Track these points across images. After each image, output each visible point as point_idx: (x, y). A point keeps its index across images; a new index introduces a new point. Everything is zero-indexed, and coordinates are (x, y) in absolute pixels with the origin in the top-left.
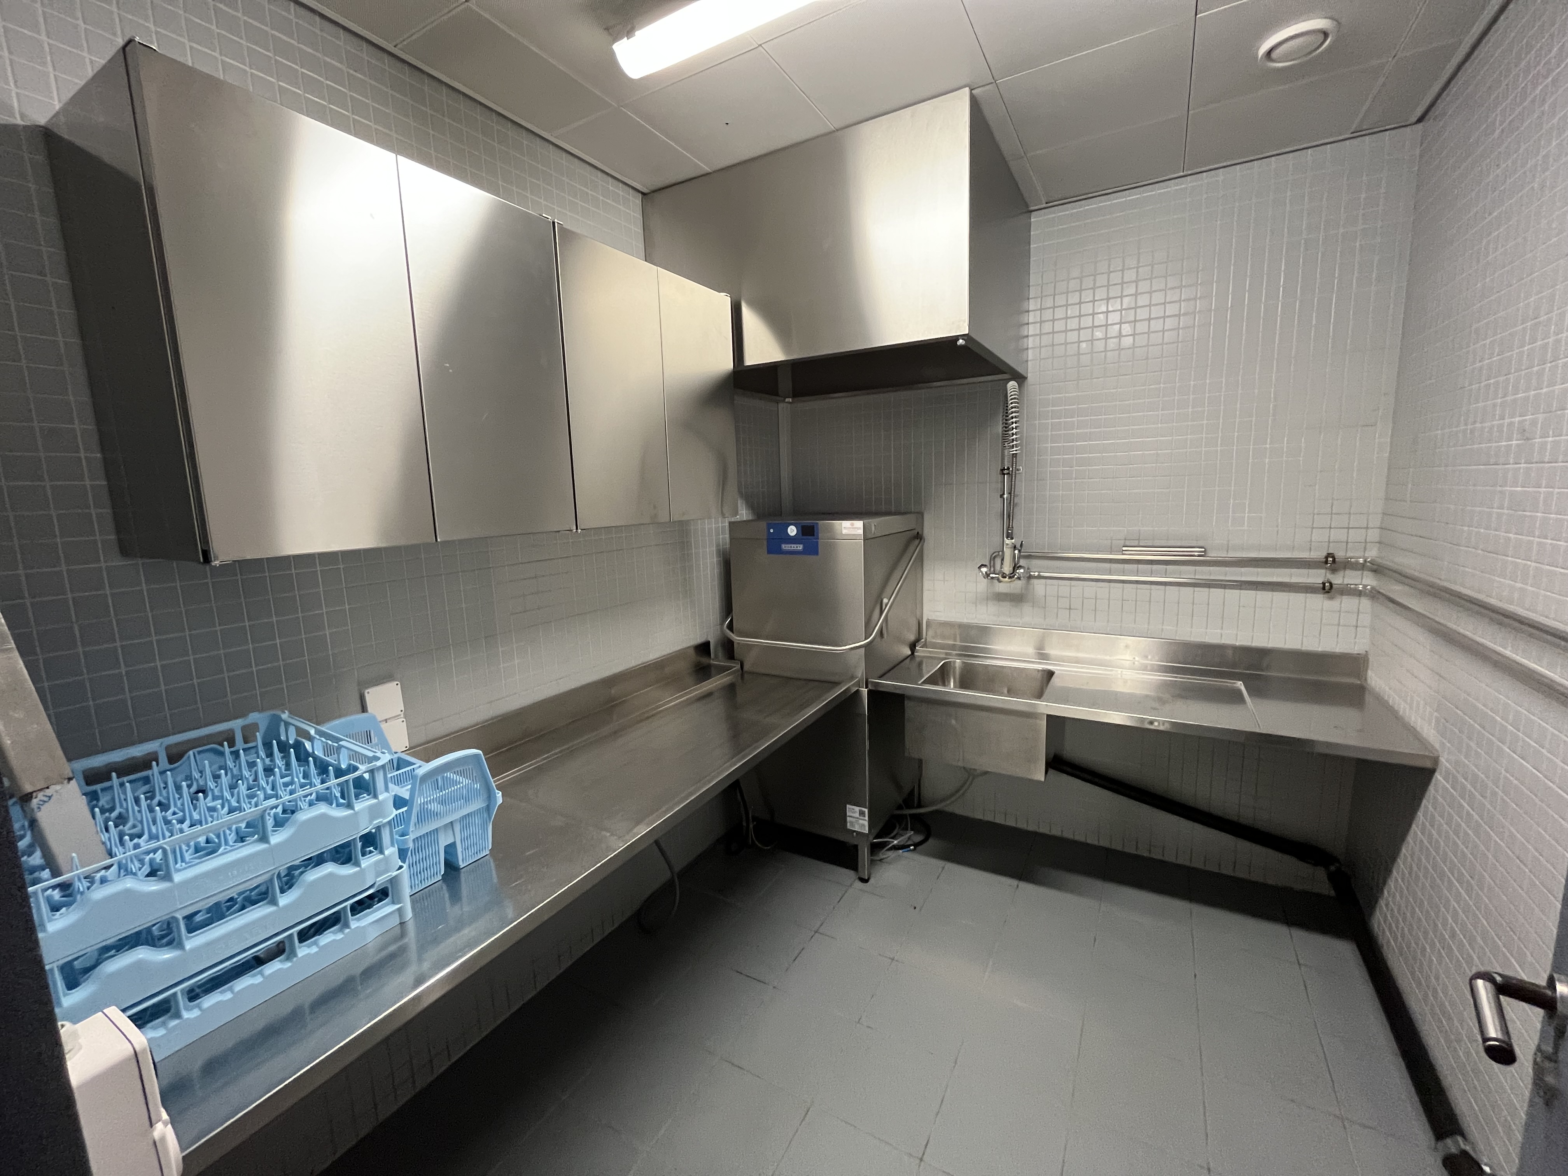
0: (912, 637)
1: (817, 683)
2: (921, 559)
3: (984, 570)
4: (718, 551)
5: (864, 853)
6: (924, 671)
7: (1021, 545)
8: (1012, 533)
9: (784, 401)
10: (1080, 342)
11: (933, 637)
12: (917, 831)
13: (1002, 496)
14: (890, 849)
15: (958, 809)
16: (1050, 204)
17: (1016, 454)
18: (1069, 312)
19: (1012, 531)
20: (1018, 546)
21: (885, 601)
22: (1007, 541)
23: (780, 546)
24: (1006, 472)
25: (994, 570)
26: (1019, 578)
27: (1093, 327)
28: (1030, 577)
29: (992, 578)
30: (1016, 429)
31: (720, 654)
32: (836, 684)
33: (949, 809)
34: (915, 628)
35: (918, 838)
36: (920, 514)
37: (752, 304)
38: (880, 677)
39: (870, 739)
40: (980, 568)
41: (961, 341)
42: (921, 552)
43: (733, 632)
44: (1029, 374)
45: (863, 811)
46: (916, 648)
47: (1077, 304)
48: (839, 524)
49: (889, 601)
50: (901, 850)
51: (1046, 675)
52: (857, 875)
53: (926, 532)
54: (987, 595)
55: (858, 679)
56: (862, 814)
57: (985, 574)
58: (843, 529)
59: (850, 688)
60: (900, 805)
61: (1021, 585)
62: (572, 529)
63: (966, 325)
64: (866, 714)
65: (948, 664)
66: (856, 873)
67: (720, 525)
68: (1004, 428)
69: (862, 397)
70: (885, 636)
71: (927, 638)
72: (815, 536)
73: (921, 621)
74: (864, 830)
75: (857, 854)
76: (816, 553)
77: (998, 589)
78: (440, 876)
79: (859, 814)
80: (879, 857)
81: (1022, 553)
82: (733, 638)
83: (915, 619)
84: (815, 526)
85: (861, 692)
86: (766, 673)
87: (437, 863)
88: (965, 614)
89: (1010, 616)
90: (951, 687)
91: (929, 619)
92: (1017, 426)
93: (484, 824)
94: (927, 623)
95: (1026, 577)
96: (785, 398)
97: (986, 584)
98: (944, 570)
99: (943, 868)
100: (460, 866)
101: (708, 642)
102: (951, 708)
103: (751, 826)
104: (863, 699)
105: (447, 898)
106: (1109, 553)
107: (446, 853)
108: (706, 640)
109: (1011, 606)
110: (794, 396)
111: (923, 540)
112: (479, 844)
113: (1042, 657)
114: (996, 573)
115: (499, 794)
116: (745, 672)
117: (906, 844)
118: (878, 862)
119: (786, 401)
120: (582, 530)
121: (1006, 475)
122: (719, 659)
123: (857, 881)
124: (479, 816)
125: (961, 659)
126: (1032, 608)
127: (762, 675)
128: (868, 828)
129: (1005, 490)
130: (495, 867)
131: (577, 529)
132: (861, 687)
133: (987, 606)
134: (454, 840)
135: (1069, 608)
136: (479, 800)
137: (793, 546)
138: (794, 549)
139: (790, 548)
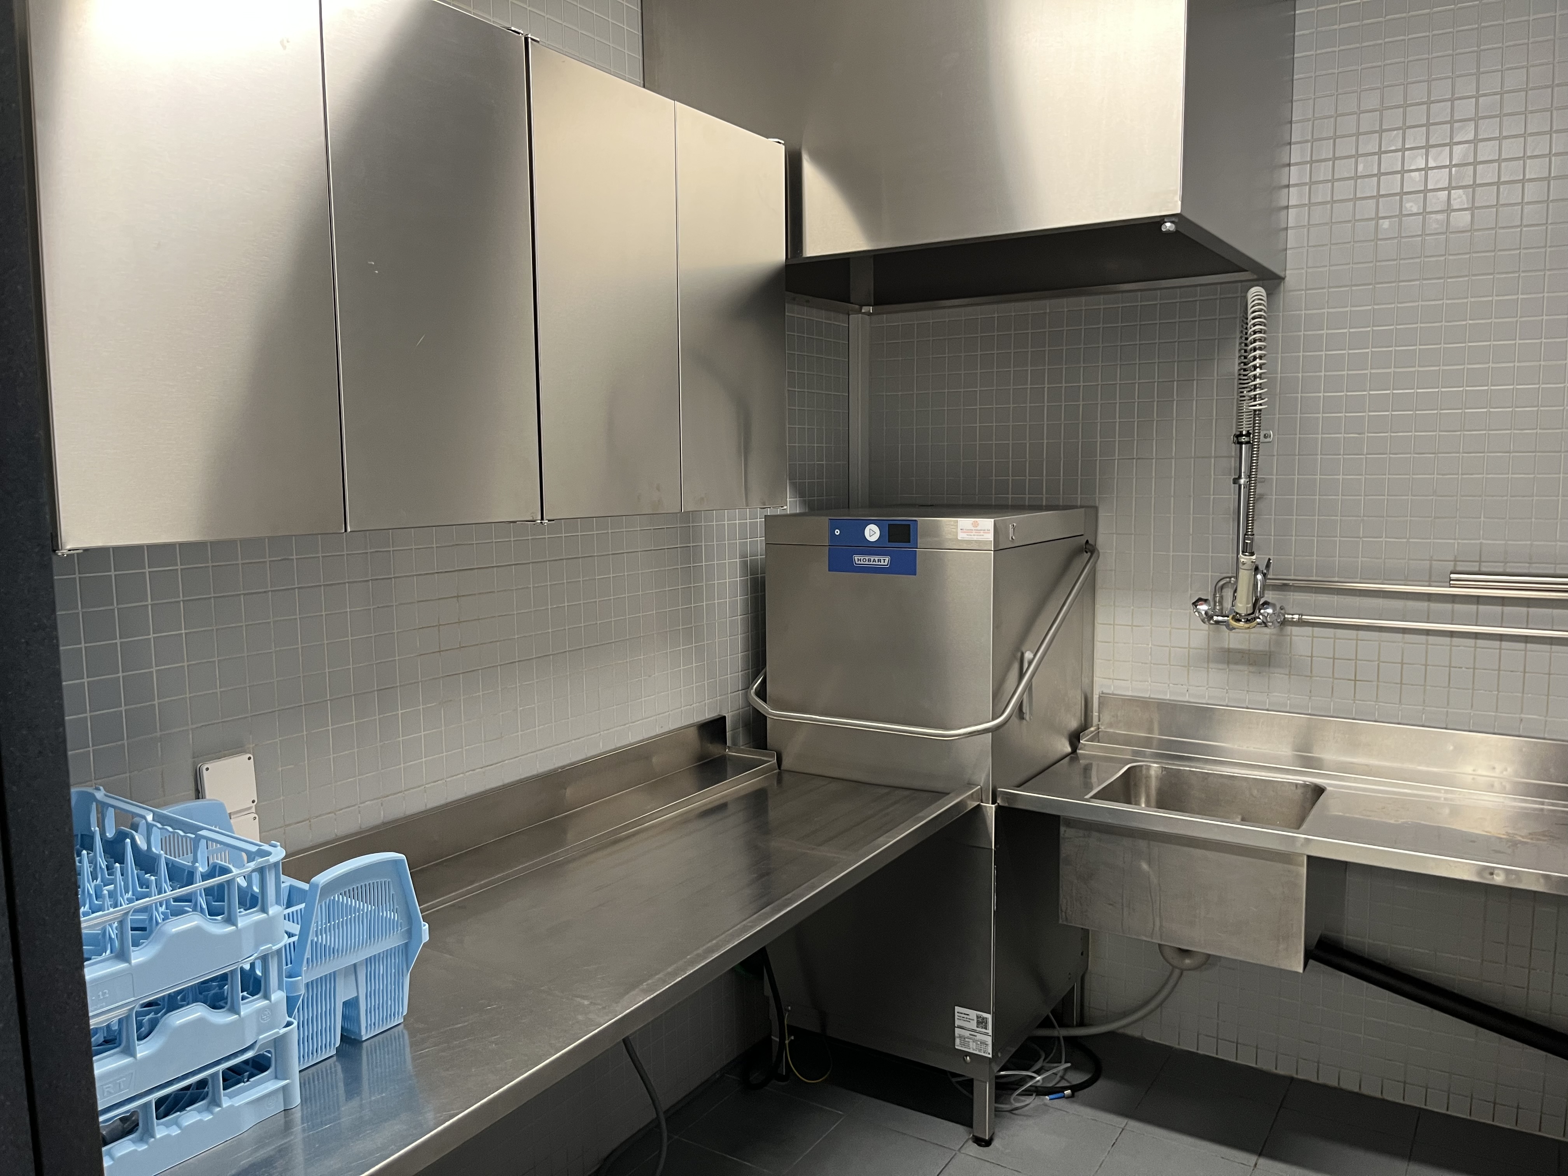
0: (1074, 724)
1: (907, 793)
2: (1091, 586)
3: (1203, 608)
4: (744, 564)
5: (985, 1091)
6: (1094, 779)
7: (1268, 565)
8: (1252, 544)
9: (860, 312)
10: (1378, 218)
11: (1111, 725)
12: (1076, 1067)
13: (1236, 481)
14: (1028, 1093)
15: (1151, 1033)
17: (1260, 410)
18: (1360, 168)
19: (1252, 540)
20: (1262, 567)
21: (1028, 655)
22: (1243, 558)
23: (852, 560)
24: (1244, 439)
25: (1222, 609)
26: (1265, 624)
27: (1402, 194)
28: (1284, 623)
29: (1217, 622)
30: (1261, 368)
31: (741, 740)
32: (940, 794)
33: (1134, 1032)
34: (1079, 708)
35: (1078, 1078)
36: (1093, 509)
37: (820, 160)
38: (1019, 786)
40: (1195, 604)
41: (1168, 225)
42: (1093, 571)
43: (765, 702)
44: (1287, 272)
45: (983, 1018)
46: (1079, 742)
47: (1374, 154)
48: (952, 523)
49: (1035, 656)
50: (1048, 1095)
51: (1310, 793)
52: (970, 1133)
53: (1102, 541)
54: (1207, 651)
55: (979, 787)
56: (982, 1023)
57: (1204, 616)
58: (959, 531)
59: (966, 803)
60: (1048, 1016)
61: (1268, 636)
62: (535, 519)
63: (1177, 202)
64: (993, 848)
65: (1138, 770)
66: (969, 1129)
67: (748, 521)
68: (1242, 364)
69: (995, 306)
70: (1027, 717)
71: (1100, 726)
72: (909, 542)
73: (1089, 696)
74: (984, 1052)
75: (971, 1096)
76: (911, 570)
77: (1227, 643)
78: (334, 1049)
79: (976, 1024)
80: (1011, 1104)
81: (1267, 581)
82: (765, 711)
83: (1079, 691)
84: (909, 525)
85: (983, 808)
86: (820, 773)
87: (331, 1029)
88: (1169, 685)
89: (1248, 691)
90: (1143, 805)
91: (1104, 692)
92: (1264, 364)
93: (400, 974)
94: (1101, 698)
95: (1276, 623)
96: (861, 306)
97: (1207, 632)
98: (1132, 608)
99: (1123, 1130)
100: (361, 1036)
101: (723, 719)
102: (1140, 841)
103: (787, 1042)
104: (988, 822)
105: (341, 1085)
106: (1427, 584)
107: (344, 1013)
108: (719, 715)
109: (1249, 672)
110: (875, 304)
111: (1095, 555)
112: (391, 1006)
113: (1309, 762)
114: (1224, 613)
115: (425, 925)
116: (784, 770)
117: (1057, 1086)
118: (1007, 1113)
119: (863, 311)
120: (549, 521)
121: (1244, 445)
122: (742, 747)
123: (970, 1142)
124: (393, 961)
125: (1161, 762)
126: (1288, 676)
127: (813, 776)
128: (990, 1050)
129: (1243, 471)
130: (412, 1045)
131: (542, 519)
132: (984, 800)
133: (1208, 671)
134: (356, 995)
135: (1353, 678)
136: (395, 933)
137: (872, 559)
138: (874, 563)
139: (867, 563)
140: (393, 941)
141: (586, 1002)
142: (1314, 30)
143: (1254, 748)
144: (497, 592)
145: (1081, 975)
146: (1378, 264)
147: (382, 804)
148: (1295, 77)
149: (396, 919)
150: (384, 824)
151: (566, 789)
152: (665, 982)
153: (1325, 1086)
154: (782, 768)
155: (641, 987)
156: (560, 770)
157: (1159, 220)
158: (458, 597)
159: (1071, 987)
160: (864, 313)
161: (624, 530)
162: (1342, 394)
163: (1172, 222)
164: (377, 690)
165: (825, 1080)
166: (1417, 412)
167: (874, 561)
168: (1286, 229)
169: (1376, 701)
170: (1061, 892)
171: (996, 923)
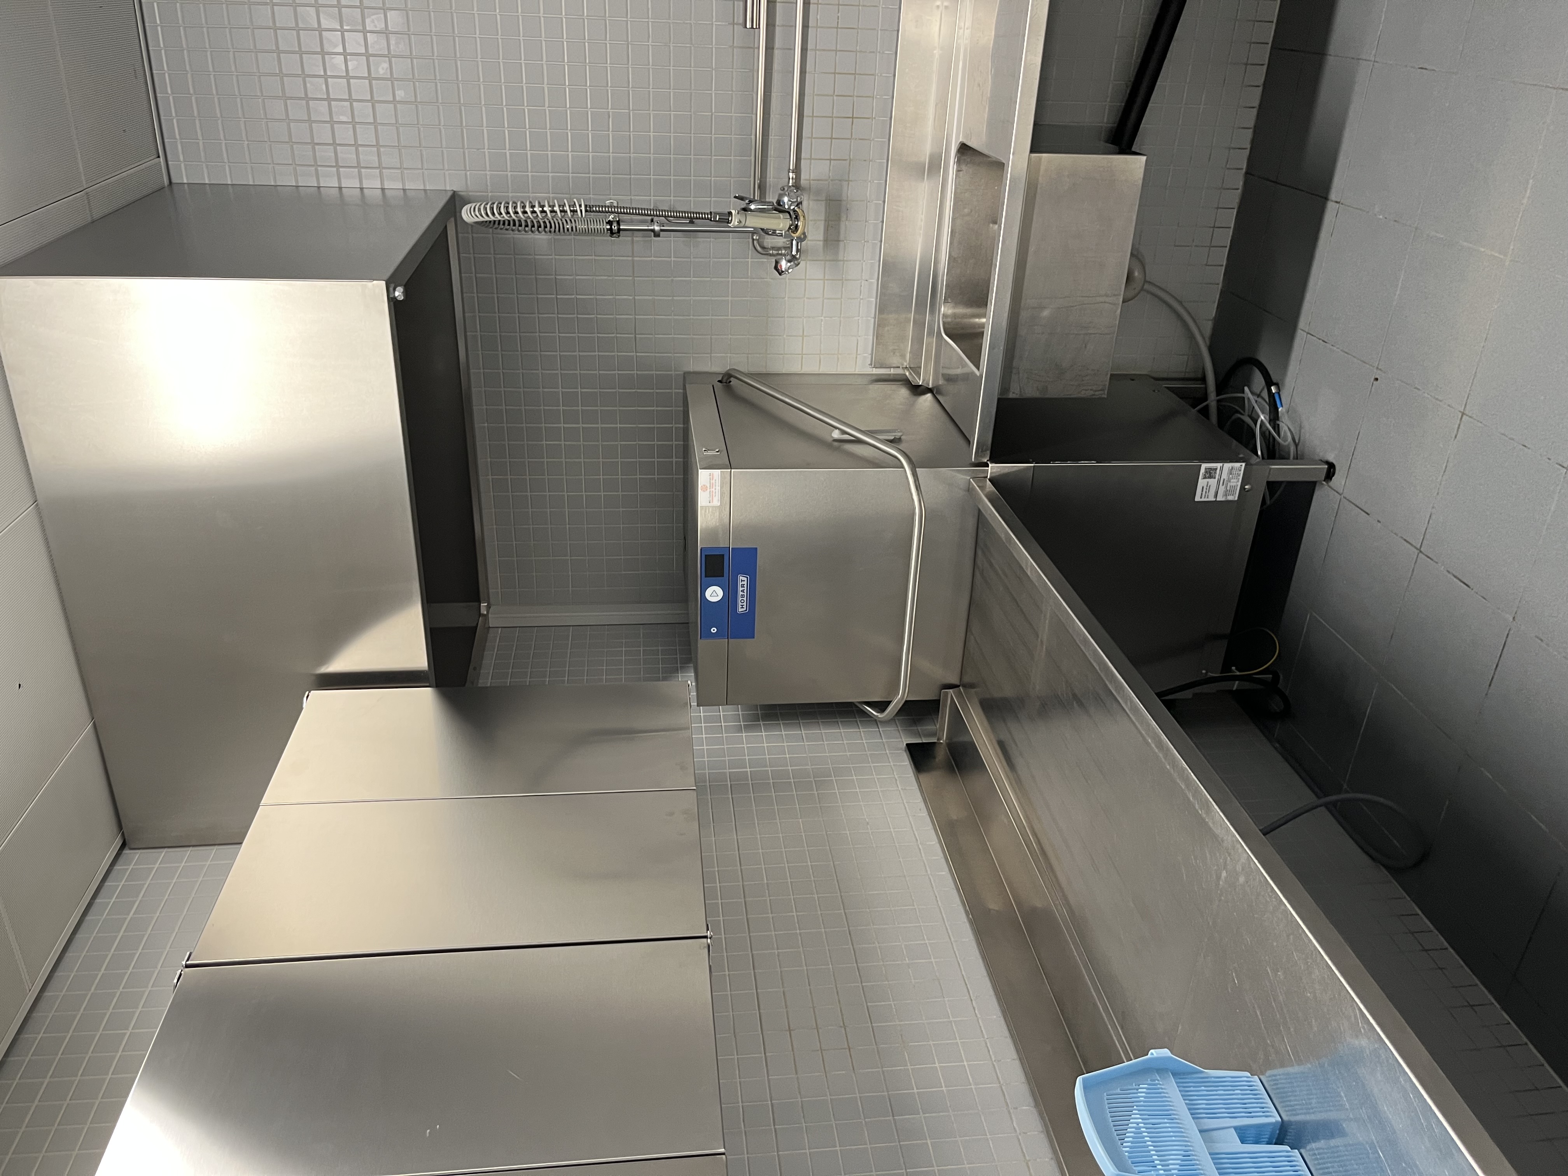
0: (904, 392)
1: (979, 552)
3: (784, 264)
4: (748, 728)
5: (1279, 470)
6: (959, 368)
7: (742, 198)
8: (720, 214)
9: (486, 616)
10: (394, 101)
11: (903, 356)
12: (1248, 382)
13: (657, 235)
14: (1277, 428)
15: (1208, 310)
16: (159, 150)
17: (586, 206)
18: (343, 118)
19: (716, 214)
20: (743, 204)
21: (836, 434)
22: (735, 222)
23: (741, 616)
24: (615, 227)
25: (785, 248)
26: (799, 204)
27: (370, 78)
28: (797, 186)
29: (798, 250)
30: (543, 207)
31: (930, 727)
32: (980, 518)
33: (1208, 328)
34: (887, 388)
35: (1258, 380)
36: (687, 376)
37: (326, 656)
38: (969, 442)
39: (1077, 460)
40: (780, 272)
41: (397, 294)
42: (751, 375)
43: (889, 703)
44: (448, 188)
45: (1206, 472)
46: (921, 385)
47: (330, 106)
48: (703, 512)
49: (836, 428)
50: (1277, 409)
51: (965, 158)
52: (1322, 484)
53: (719, 368)
54: (827, 263)
55: (971, 480)
56: (1210, 473)
57: (792, 263)
58: (711, 504)
59: (988, 493)
60: (1199, 411)
61: (811, 203)
62: (706, 945)
63: (373, 285)
64: (1033, 465)
65: (947, 326)
66: (1317, 485)
67: (703, 725)
68: (540, 229)
69: (481, 478)
70: (898, 435)
71: (905, 366)
72: (723, 555)
73: (874, 378)
74: (1240, 470)
75: (1283, 486)
76: (752, 552)
77: (818, 243)
78: (1293, 1152)
79: (1212, 479)
80: (1288, 446)
81: (756, 199)
82: (900, 703)
83: (871, 387)
84: (706, 555)
85: (993, 475)
86: (961, 645)
87: (1271, 1155)
88: (862, 299)
89: (866, 221)
90: (984, 320)
91: (869, 363)
92: (539, 203)
93: (1205, 1081)
94: (877, 366)
95: (797, 193)
96: (480, 615)
97: (808, 262)
98: (785, 336)
99: (1308, 333)
100: (1277, 1122)
101: (909, 746)
102: (1021, 317)
103: (1238, 673)
104: (1006, 471)
105: (1333, 1142)
106: (756, 50)
107: (1251, 1142)
108: (905, 751)
109: (847, 220)
110: (480, 602)
111: (733, 373)
112: (1241, 1090)
113: (935, 165)
114: (789, 245)
115: (1152, 1054)
116: (960, 681)
117: (1267, 400)
118: (1299, 449)
119: (485, 613)
120: (708, 930)
121: (621, 227)
122: (938, 726)
123: (1331, 483)
124: (1192, 1089)
125: (939, 304)
126: (850, 183)
127: (966, 650)
128: (1237, 465)
129: (647, 228)
130: (1282, 1066)
131: (706, 937)
132: (985, 475)
133: (847, 261)
134: (1233, 1130)
135: (851, 119)
136: (1163, 1087)
137: (741, 593)
138: (745, 591)
139: (745, 599)
140: (1171, 1089)
141: (1224, 874)
142: (204, 165)
143: (922, 214)
144: (783, 988)
145: (1152, 380)
146: (440, 101)
147: (1016, 1108)
148: (251, 183)
149: (1146, 1086)
150: (1037, 1105)
151: (990, 910)
152: (1197, 791)
153: (1253, 142)
154: (957, 683)
155: (1204, 816)
156: (971, 916)
157: (392, 303)
158: (790, 1030)
159: (1167, 390)
160: (488, 612)
161: (715, 854)
162: (569, 134)
163: (394, 290)
164: (893, 1116)
165: (1275, 635)
166: (587, 62)
167: (743, 591)
168: (404, 190)
169: (873, 97)
170: (1075, 396)
171: (1109, 462)
